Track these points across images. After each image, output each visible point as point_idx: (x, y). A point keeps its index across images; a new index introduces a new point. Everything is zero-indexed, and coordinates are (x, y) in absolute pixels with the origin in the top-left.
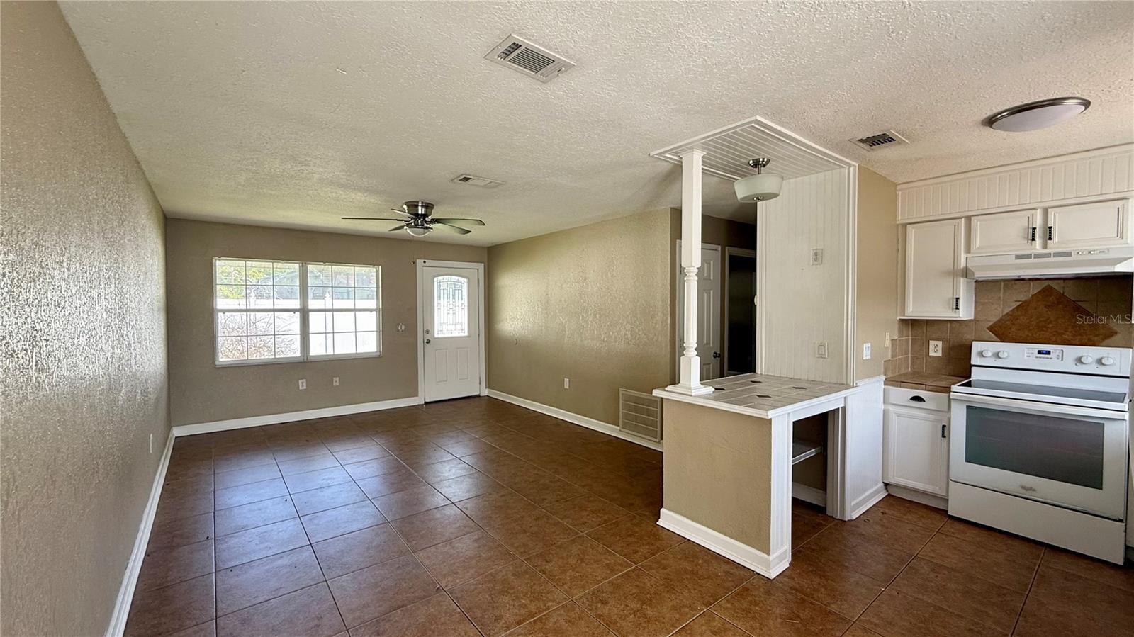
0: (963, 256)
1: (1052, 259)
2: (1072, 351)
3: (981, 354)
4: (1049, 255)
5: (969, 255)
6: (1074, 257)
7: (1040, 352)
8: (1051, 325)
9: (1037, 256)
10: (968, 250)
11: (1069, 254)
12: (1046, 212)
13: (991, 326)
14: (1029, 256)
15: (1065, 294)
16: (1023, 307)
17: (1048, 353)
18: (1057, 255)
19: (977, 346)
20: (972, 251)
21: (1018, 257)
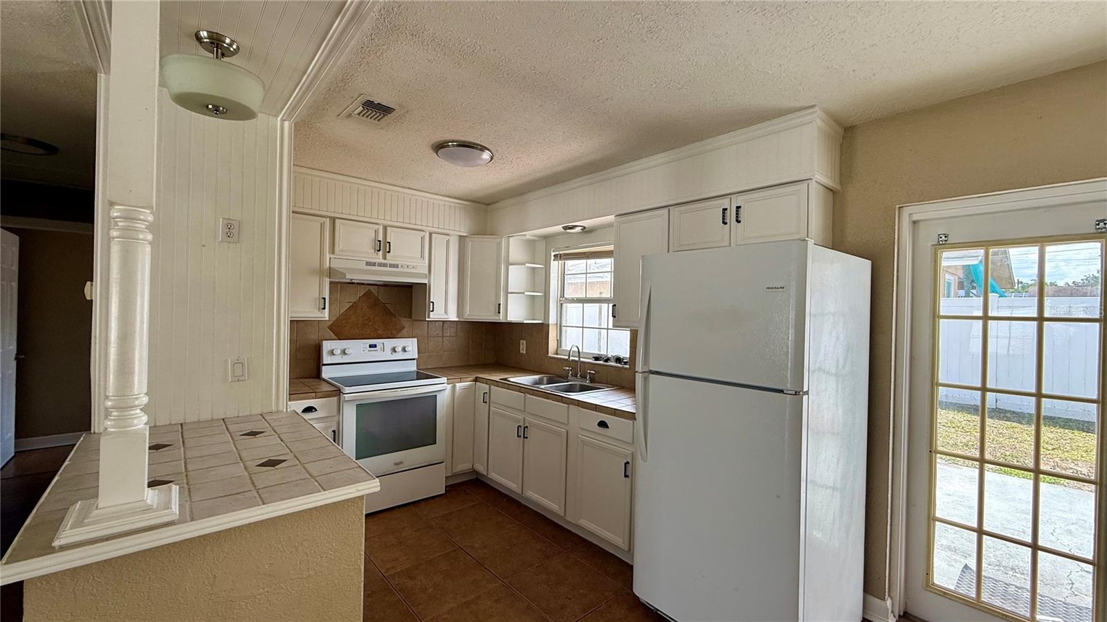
0: (328, 256)
1: (388, 269)
2: (389, 343)
3: (332, 353)
4: (385, 265)
5: (332, 256)
6: (400, 269)
7: (371, 346)
8: (370, 323)
9: (380, 265)
10: (333, 251)
11: (397, 266)
12: (385, 228)
13: (330, 325)
14: (374, 264)
15: (379, 298)
16: (353, 307)
17: (375, 346)
18: (391, 266)
19: (327, 346)
20: (336, 253)
21: (368, 264)
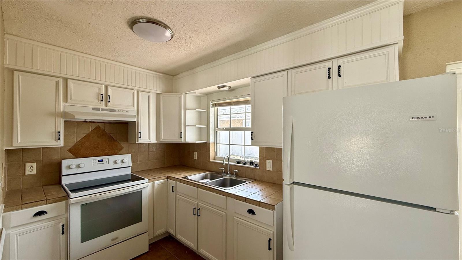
0: (62, 104)
1: (109, 112)
2: (112, 158)
3: (69, 167)
4: (107, 110)
5: (65, 104)
6: (117, 113)
7: (99, 161)
8: (100, 146)
9: (103, 110)
10: (66, 99)
11: (115, 111)
12: (106, 87)
13: (70, 149)
14: (98, 109)
15: (105, 130)
16: (87, 137)
17: (102, 161)
18: (111, 110)
19: (65, 163)
20: (68, 102)
21: (94, 109)
